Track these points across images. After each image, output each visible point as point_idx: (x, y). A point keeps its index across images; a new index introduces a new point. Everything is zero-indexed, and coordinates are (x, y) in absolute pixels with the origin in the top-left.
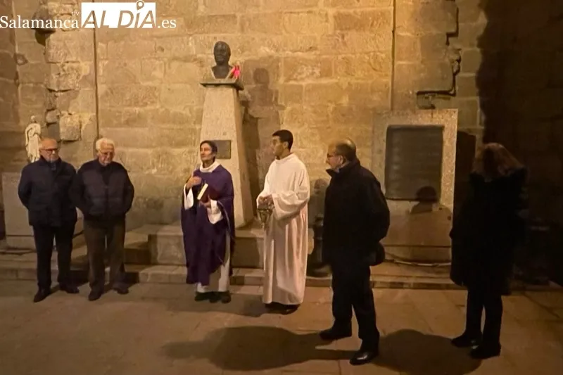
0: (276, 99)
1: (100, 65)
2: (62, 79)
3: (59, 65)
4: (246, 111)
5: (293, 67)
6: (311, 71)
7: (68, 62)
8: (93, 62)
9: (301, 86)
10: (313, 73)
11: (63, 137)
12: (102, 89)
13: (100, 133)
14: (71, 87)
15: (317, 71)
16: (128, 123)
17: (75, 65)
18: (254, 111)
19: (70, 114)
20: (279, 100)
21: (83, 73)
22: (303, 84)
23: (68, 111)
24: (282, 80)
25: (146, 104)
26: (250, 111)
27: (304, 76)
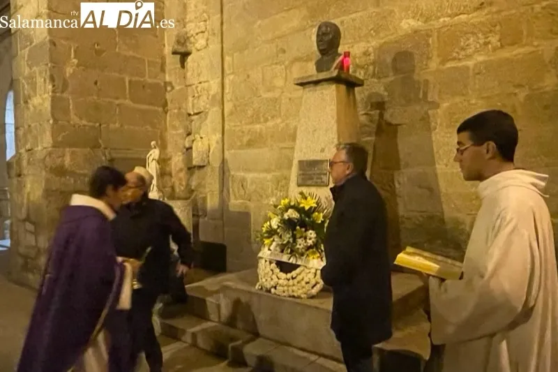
0: (425, 94)
1: (227, 81)
2: (195, 101)
3: (194, 87)
4: (381, 115)
5: (452, 40)
6: (481, 41)
7: (200, 83)
8: (220, 79)
9: (468, 68)
10: (486, 44)
11: (194, 163)
12: (228, 107)
13: (225, 156)
14: (202, 109)
15: (494, 40)
16: (250, 144)
17: (206, 84)
18: (391, 116)
19: (201, 138)
20: (429, 95)
21: (212, 93)
22: (470, 63)
23: (199, 134)
24: (434, 65)
25: (266, 120)
26: (387, 116)
27: (469, 51)
